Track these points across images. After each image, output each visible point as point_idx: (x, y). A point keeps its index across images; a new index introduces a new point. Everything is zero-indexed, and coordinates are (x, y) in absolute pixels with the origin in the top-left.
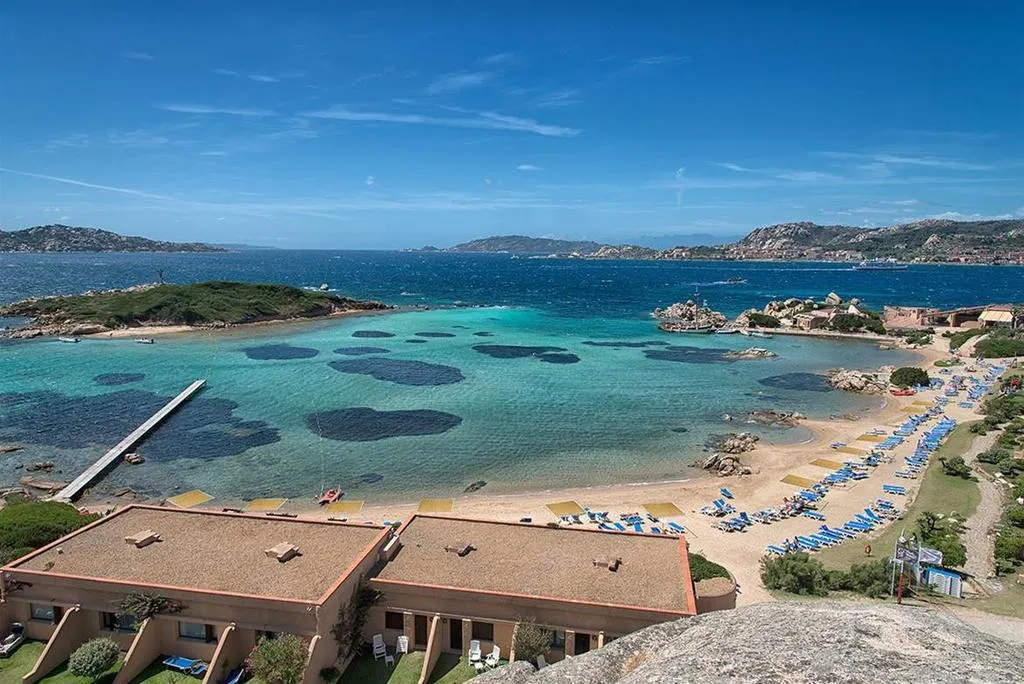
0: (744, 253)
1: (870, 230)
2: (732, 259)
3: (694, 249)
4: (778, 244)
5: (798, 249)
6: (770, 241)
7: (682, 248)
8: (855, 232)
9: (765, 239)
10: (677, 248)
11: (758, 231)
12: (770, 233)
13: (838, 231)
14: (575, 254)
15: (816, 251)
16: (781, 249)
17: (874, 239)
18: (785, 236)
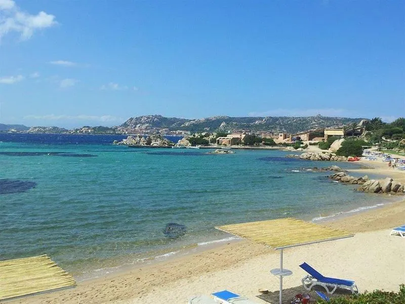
0: (127, 130)
1: (191, 120)
2: (120, 134)
3: (95, 128)
4: (144, 127)
5: (156, 129)
6: (139, 125)
7: (88, 127)
8: (184, 121)
9: (136, 124)
10: (84, 127)
11: (131, 119)
12: (138, 121)
13: (174, 120)
14: (13, 130)
15: (166, 131)
16: (146, 129)
17: (193, 124)
18: (147, 123)
